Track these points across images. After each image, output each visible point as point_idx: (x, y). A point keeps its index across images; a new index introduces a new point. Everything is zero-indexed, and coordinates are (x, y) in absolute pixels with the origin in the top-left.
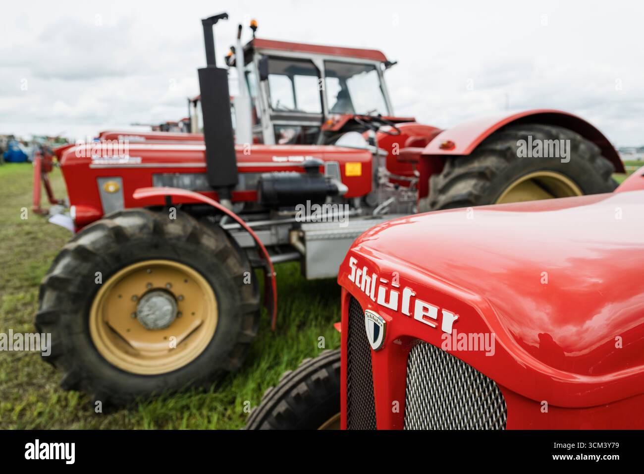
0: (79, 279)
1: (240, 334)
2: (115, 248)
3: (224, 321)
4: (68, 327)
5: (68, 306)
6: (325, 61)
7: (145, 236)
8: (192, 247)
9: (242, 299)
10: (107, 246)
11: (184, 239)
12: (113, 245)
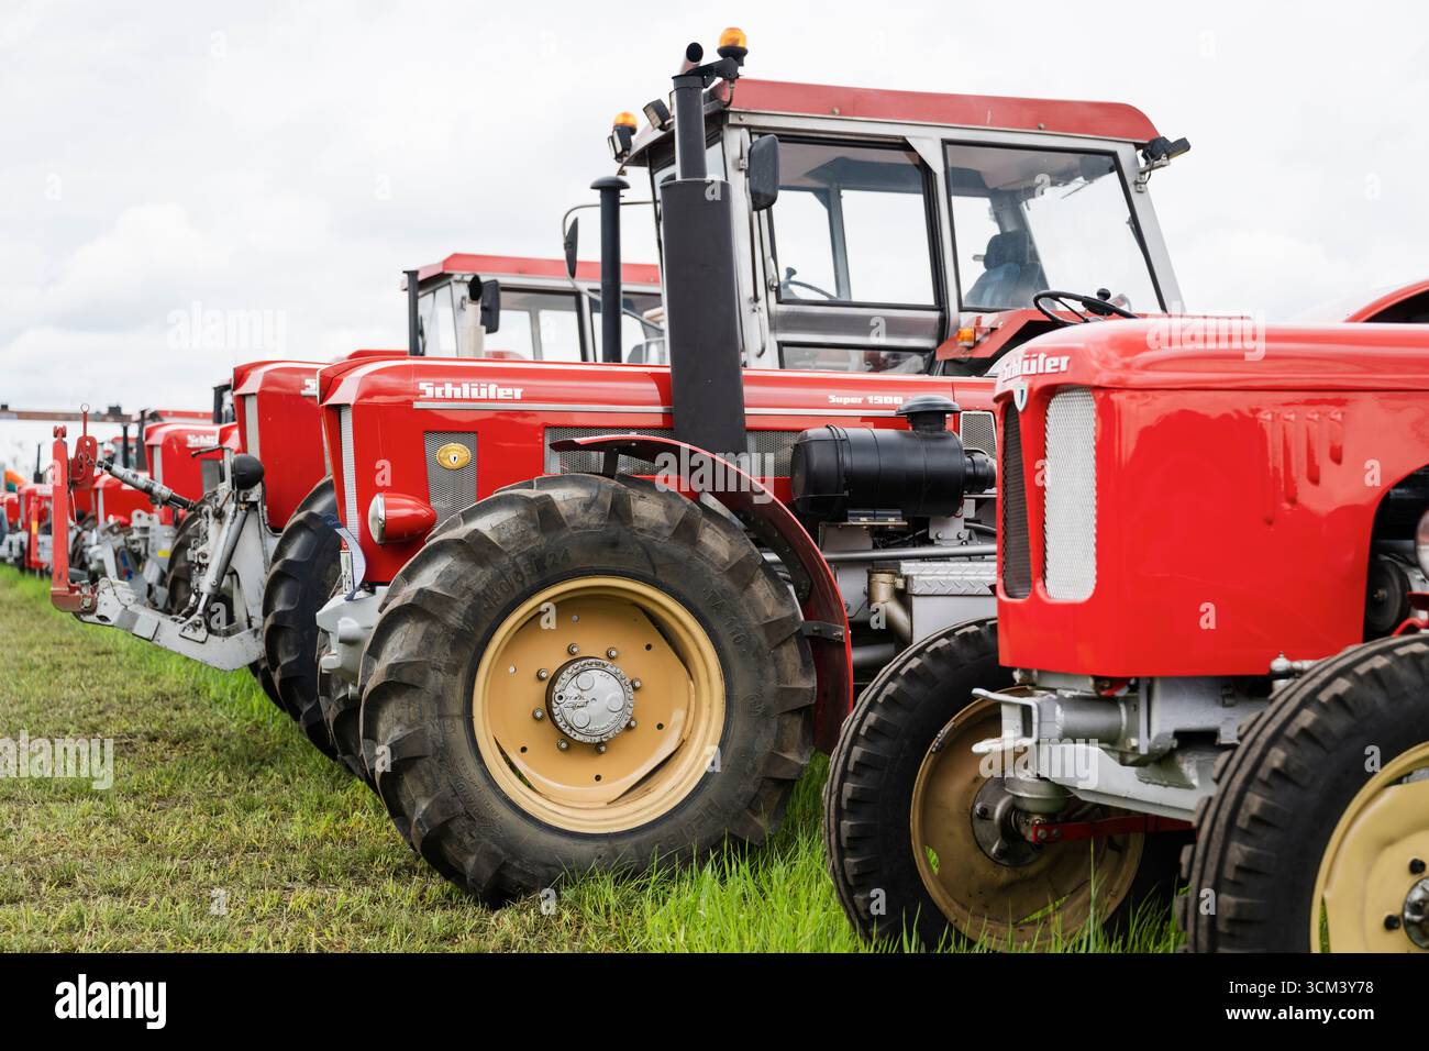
0: (468, 599)
1: (774, 759)
2: (538, 540)
3: (738, 727)
4: (439, 699)
5: (442, 655)
6: (945, 143)
7: (595, 521)
8: (682, 551)
9: (780, 677)
10: (523, 538)
11: (668, 533)
12: (534, 535)
